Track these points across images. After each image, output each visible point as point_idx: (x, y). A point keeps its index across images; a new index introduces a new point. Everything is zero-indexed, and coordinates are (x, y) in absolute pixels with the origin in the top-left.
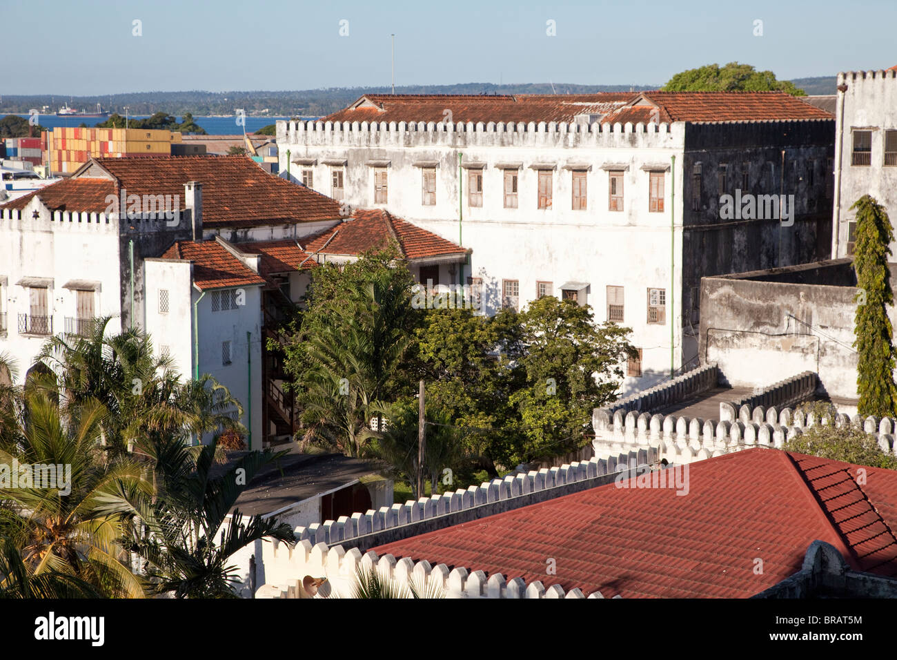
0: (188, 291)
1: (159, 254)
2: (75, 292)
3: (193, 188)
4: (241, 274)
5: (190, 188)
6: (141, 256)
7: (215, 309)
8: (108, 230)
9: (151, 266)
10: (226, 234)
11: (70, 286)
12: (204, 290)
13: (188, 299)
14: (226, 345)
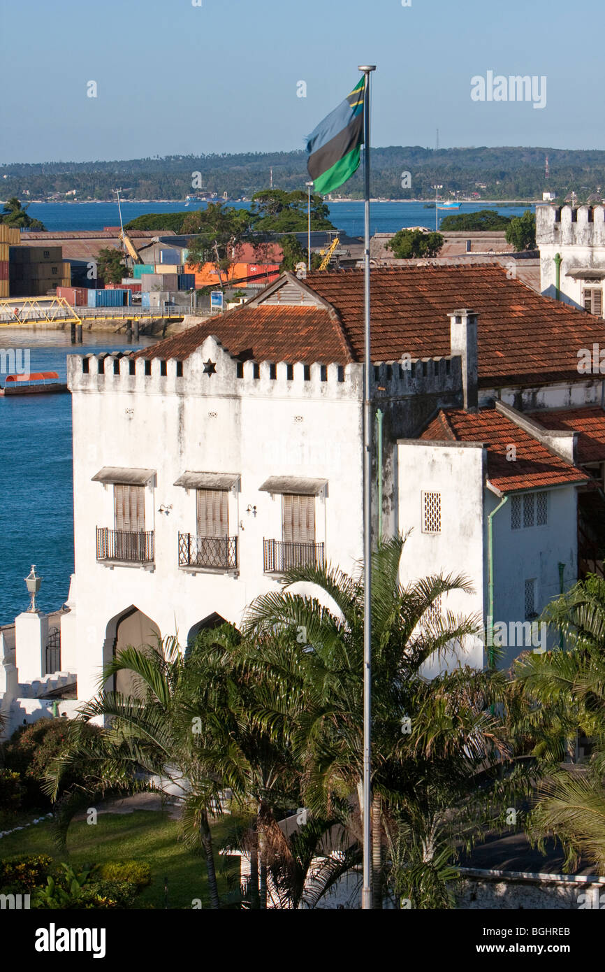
0: (477, 495)
1: (417, 433)
2: (279, 497)
3: (464, 321)
4: (548, 463)
5: (459, 320)
6: (392, 437)
7: (515, 526)
8: (342, 392)
9: (407, 452)
10: (508, 395)
11: (271, 488)
12: (506, 493)
13: (478, 509)
14: (529, 584)
